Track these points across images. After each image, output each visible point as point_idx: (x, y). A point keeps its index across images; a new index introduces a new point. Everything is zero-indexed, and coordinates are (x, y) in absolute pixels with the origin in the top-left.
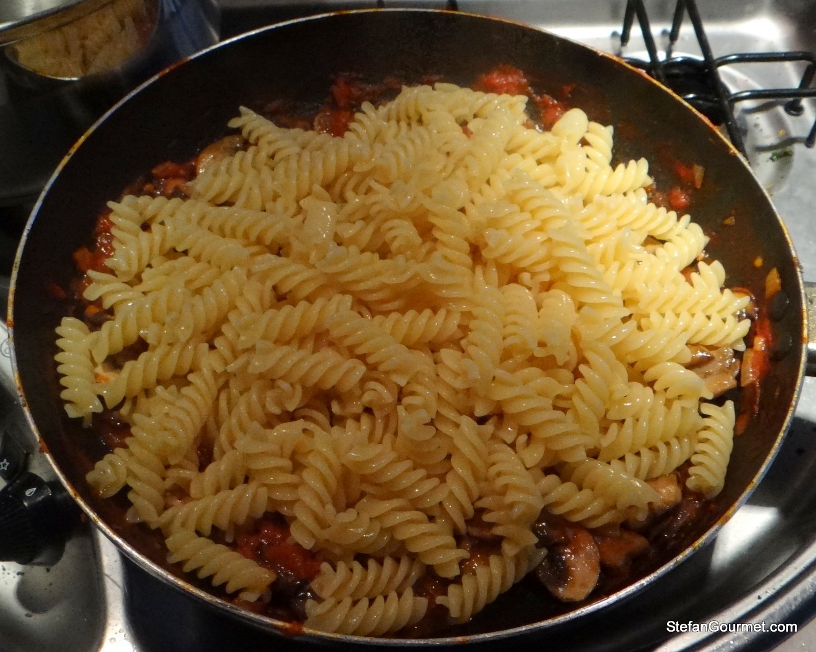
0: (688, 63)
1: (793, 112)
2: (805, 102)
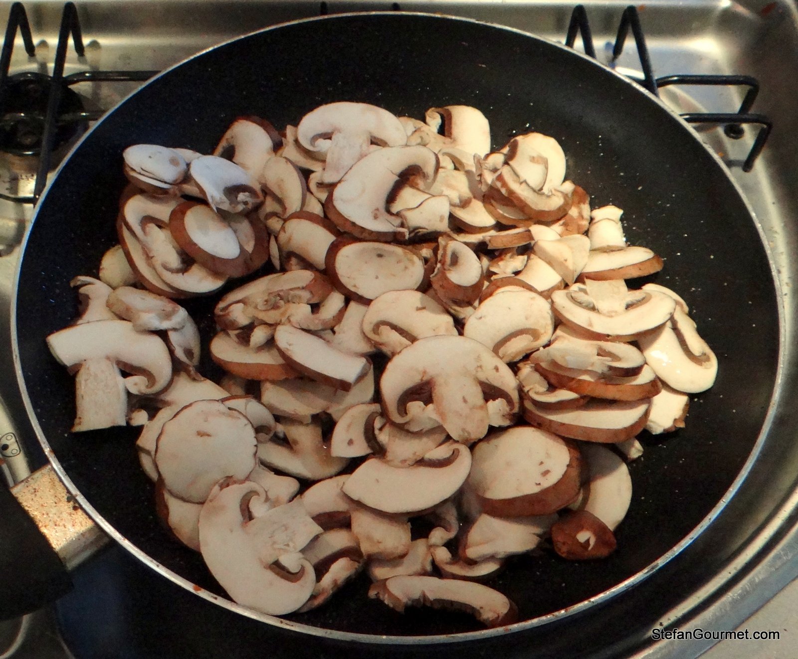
1: (732, 135)
2: (745, 126)
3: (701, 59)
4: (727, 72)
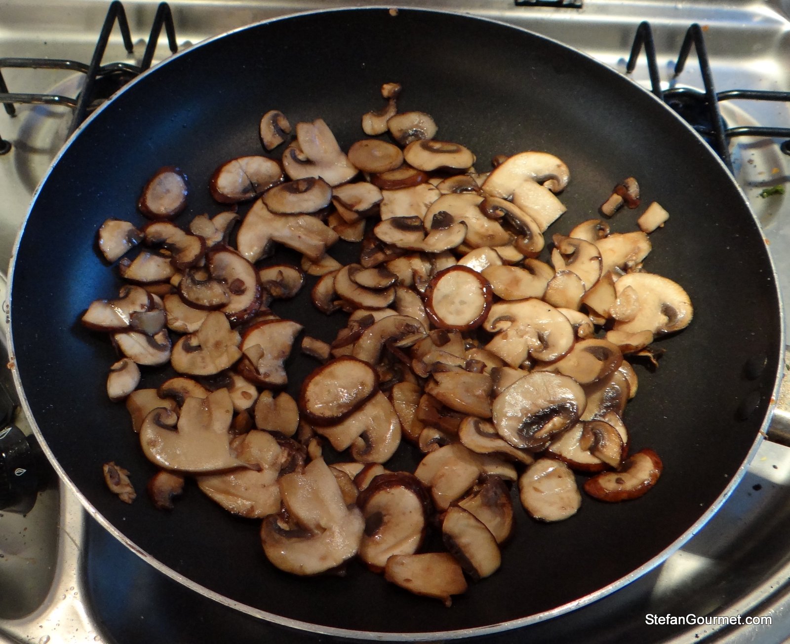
0: (688, 95)
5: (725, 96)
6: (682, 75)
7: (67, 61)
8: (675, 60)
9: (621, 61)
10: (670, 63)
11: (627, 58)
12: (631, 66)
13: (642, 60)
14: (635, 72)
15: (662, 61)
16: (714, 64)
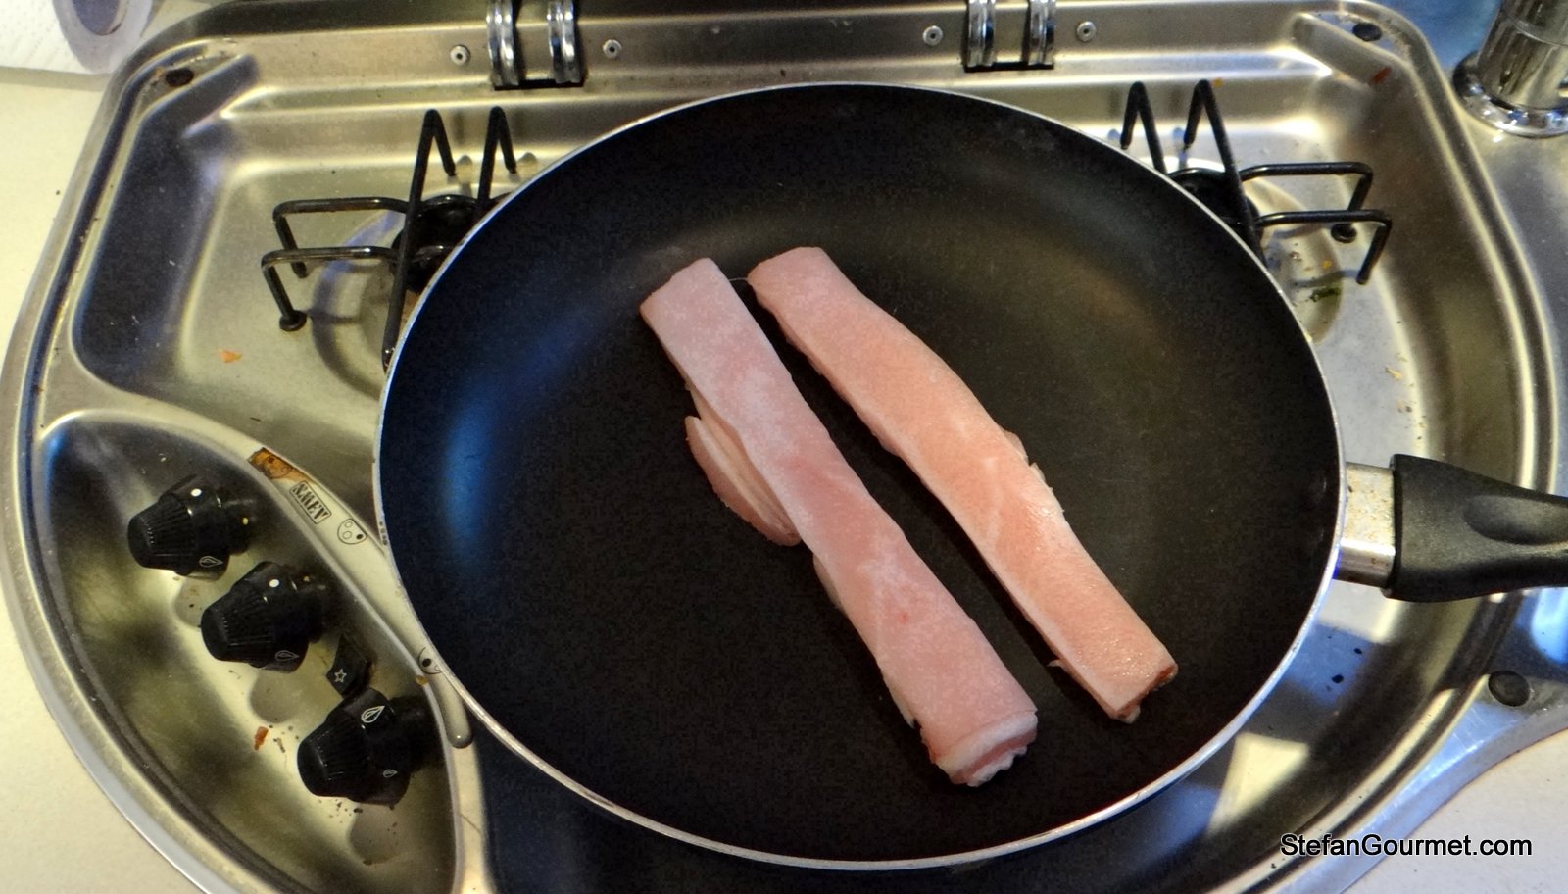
0: (1204, 176)
1: (1341, 237)
2: (1357, 226)
3: (1297, 145)
4: (1330, 157)
5: (1251, 174)
6: (1195, 146)
7: (376, 198)
8: (1183, 126)
9: (1113, 133)
10: (1177, 131)
11: (1119, 128)
12: (1126, 139)
13: (1139, 130)
14: (1133, 146)
15: (1166, 130)
16: (1232, 128)
